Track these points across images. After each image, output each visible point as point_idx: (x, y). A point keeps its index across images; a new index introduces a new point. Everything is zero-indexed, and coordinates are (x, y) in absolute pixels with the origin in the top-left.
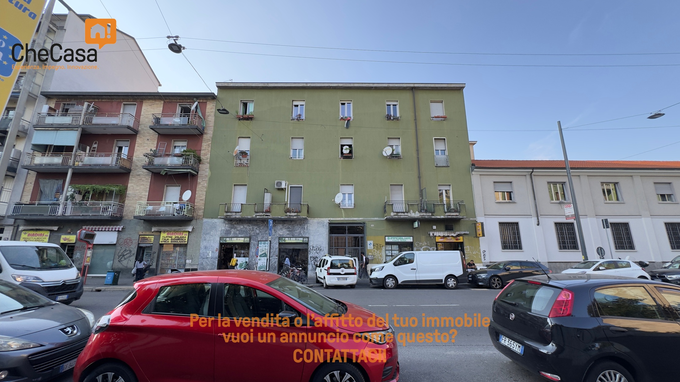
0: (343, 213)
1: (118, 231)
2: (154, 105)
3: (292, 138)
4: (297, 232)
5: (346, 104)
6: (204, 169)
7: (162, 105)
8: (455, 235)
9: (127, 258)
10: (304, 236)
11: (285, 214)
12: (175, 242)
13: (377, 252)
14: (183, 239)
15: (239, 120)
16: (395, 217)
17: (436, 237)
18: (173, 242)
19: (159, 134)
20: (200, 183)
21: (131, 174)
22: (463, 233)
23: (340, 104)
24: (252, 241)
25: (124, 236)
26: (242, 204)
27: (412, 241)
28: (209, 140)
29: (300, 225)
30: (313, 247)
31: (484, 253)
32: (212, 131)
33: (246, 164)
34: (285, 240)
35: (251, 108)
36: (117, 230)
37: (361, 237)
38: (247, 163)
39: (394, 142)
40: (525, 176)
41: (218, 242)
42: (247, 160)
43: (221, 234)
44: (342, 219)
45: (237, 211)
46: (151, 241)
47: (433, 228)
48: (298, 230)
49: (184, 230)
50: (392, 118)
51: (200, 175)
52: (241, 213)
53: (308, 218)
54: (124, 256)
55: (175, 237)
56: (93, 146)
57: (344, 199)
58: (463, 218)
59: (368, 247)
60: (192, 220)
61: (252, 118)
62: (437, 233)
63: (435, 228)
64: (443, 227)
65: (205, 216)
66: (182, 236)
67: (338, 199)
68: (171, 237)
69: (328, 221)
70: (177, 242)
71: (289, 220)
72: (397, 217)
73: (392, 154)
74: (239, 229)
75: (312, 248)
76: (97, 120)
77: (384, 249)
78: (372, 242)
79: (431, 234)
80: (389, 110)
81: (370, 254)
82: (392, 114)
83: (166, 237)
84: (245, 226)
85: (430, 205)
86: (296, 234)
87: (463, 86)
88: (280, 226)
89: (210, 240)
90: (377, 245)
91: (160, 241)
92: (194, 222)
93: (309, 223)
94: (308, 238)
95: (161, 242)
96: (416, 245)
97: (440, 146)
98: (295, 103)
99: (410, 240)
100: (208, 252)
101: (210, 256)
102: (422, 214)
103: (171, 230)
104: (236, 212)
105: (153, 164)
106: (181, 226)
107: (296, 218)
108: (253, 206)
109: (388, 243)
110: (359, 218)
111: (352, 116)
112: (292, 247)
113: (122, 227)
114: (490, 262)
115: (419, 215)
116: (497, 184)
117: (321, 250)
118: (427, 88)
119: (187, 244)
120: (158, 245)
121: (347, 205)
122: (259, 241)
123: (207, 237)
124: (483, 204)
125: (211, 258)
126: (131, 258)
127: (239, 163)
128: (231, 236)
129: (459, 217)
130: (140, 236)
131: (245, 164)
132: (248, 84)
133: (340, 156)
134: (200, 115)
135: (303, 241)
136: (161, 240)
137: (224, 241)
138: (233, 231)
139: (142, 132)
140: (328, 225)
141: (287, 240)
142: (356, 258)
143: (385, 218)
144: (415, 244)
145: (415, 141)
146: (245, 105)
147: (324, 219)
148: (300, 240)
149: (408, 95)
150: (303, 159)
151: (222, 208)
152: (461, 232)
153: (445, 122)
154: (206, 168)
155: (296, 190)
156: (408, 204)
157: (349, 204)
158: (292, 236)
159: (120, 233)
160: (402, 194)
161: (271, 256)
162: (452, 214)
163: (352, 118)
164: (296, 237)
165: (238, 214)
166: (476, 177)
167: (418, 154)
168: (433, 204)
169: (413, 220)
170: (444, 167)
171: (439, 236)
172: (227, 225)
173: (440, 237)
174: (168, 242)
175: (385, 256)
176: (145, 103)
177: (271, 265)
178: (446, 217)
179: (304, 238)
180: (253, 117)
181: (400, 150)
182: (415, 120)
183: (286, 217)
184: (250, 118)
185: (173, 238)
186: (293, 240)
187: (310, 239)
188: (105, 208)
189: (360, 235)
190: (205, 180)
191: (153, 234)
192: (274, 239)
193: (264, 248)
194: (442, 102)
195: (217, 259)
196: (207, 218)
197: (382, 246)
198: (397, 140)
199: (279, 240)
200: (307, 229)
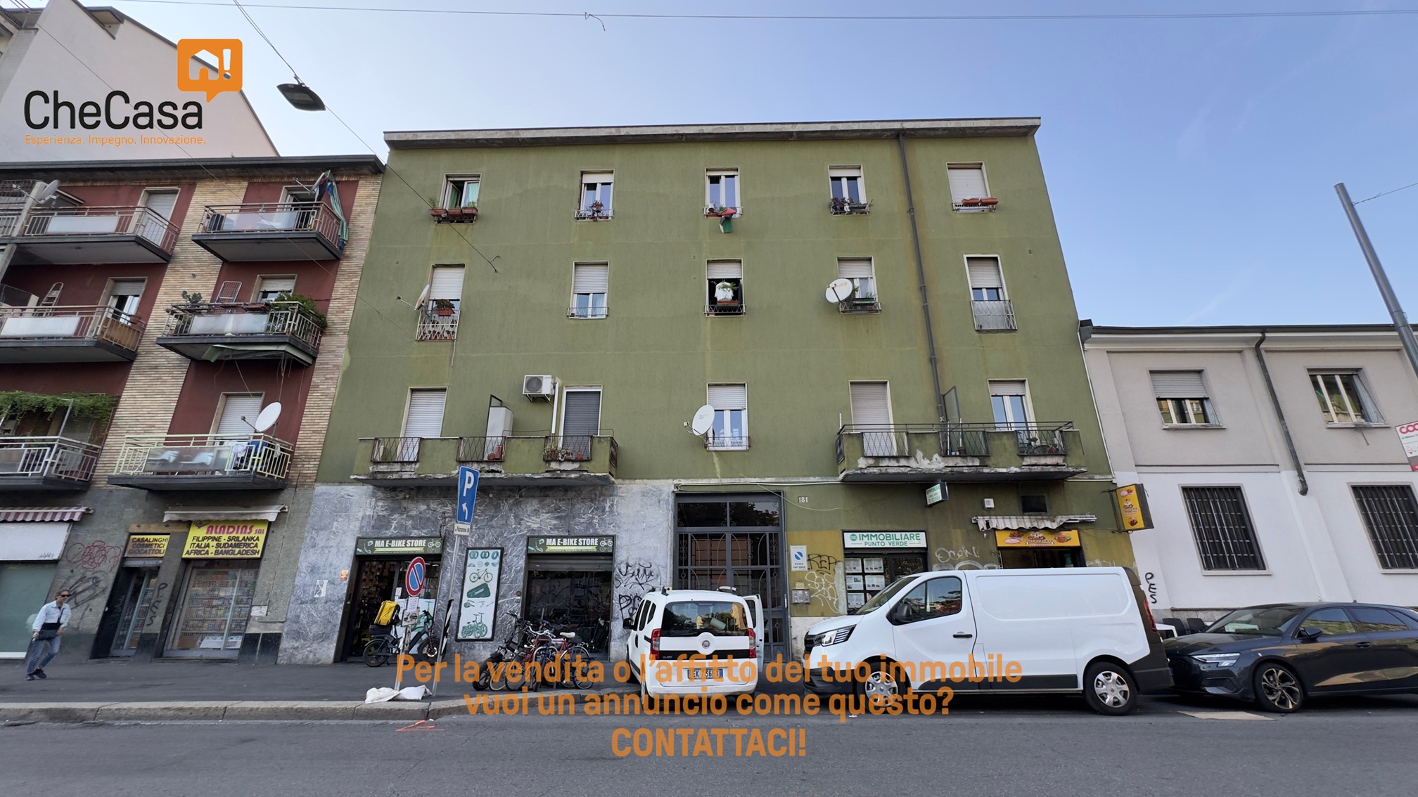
0: (717, 466)
1: (70, 521)
2: (222, 190)
3: (576, 265)
4: (582, 521)
5: (723, 180)
6: (334, 348)
7: (243, 192)
8: (1054, 526)
9: (84, 602)
10: (600, 532)
11: (544, 467)
12: (227, 552)
13: (819, 580)
14: (249, 545)
15: (439, 222)
16: (871, 470)
17: (997, 533)
18: (222, 553)
19: (225, 261)
20: (317, 386)
21: (135, 365)
22: (1079, 518)
23: (708, 181)
24: (448, 550)
25: (88, 536)
26: (422, 439)
27: (925, 546)
28: (354, 273)
29: (592, 501)
30: (628, 566)
31: (1151, 581)
32: (364, 250)
33: (448, 332)
34: (544, 545)
35: (472, 194)
36: (67, 518)
37: (771, 535)
38: (451, 330)
39: (859, 270)
40: (1240, 352)
41: (351, 553)
42: (453, 322)
43: (361, 528)
44: (713, 481)
45: (406, 459)
46: (159, 552)
47: (987, 506)
48: (584, 516)
49: (254, 517)
50: (847, 208)
51: (321, 364)
52: (418, 465)
53: (613, 479)
54: (76, 594)
55: (230, 539)
56: (48, 296)
57: (718, 423)
58: (1078, 473)
59: (793, 565)
60: (281, 490)
61: (473, 215)
62: (1000, 520)
63: (992, 506)
64: (1014, 502)
65: (321, 478)
66: (249, 536)
67: (702, 422)
68: (218, 539)
69: (672, 488)
70: (233, 553)
71: (559, 486)
72: (876, 470)
73: (851, 298)
74: (414, 513)
75: (624, 570)
76: (60, 225)
77: (840, 570)
78: (803, 550)
79: (982, 524)
80: (838, 190)
81: (799, 585)
82: (846, 195)
83: (203, 539)
84: (432, 506)
85: (974, 434)
86: (579, 527)
87: (1036, 122)
88: (532, 505)
89: (327, 547)
90: (818, 560)
91: (185, 552)
92: (287, 495)
93: (616, 495)
94: (613, 538)
95: (188, 553)
96: (939, 557)
97: (985, 278)
98: (588, 179)
99: (917, 541)
100: (318, 583)
101: (323, 595)
102: (951, 462)
103: (217, 518)
104: (403, 463)
105: (186, 332)
106: (247, 507)
107: (575, 478)
108: (453, 445)
109: (851, 554)
110: (764, 477)
111: (738, 204)
112: (565, 566)
113: (82, 510)
114: (1173, 610)
115: (942, 465)
116: (1159, 378)
117: (651, 574)
118: (937, 133)
119: (260, 559)
120: (177, 562)
121: (728, 442)
122: (468, 549)
123: (321, 539)
124: (1128, 434)
125: (326, 603)
126: (94, 603)
127: (430, 332)
128: (389, 534)
129: (1064, 469)
130: (133, 537)
131: (446, 334)
132: (466, 133)
133: (707, 309)
134: (338, 211)
135: (598, 547)
136: (188, 550)
137: (368, 548)
138: (396, 519)
139: (182, 257)
140: (671, 499)
141: (552, 546)
142: (754, 598)
143: (841, 476)
144: (936, 554)
145: (913, 265)
146: (458, 188)
147: (662, 482)
148: (590, 545)
149: (885, 154)
150: (604, 317)
151: (363, 451)
152: (1072, 517)
153: (992, 215)
154: (338, 347)
155: (582, 401)
156: (907, 434)
157: (732, 438)
158: (567, 534)
159: (76, 528)
160: (886, 407)
161: (501, 594)
162: (1043, 461)
163: (739, 211)
164: (578, 537)
165: (408, 468)
166: (1095, 360)
167: (925, 299)
168: (984, 432)
169: (925, 482)
170: (1002, 331)
171: (1007, 529)
172: (380, 504)
173: (1008, 533)
174: (207, 553)
175: (844, 592)
176: (201, 187)
177: (502, 621)
178: (1026, 469)
179: (600, 537)
180: (474, 211)
181: (872, 288)
182: (911, 210)
183: (548, 475)
184: (466, 217)
185: (223, 542)
186: (569, 546)
187: (618, 542)
188: (33, 455)
189: (767, 530)
190: (331, 378)
191: (167, 530)
192: (514, 543)
193: (483, 568)
194: (978, 167)
195: (342, 605)
196: (326, 482)
197: (836, 562)
198: (864, 266)
199: (528, 545)
200: (611, 511)
